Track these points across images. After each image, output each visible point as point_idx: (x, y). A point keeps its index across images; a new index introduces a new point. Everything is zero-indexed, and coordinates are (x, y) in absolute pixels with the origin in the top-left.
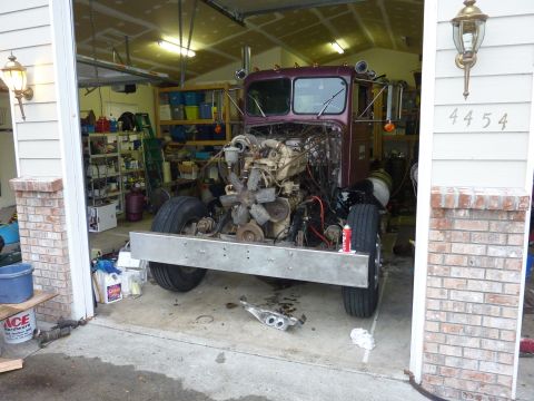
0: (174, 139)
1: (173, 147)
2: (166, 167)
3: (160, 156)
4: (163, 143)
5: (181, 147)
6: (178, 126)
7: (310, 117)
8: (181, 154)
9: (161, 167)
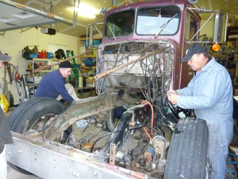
0: (87, 65)
1: (86, 69)
2: (81, 79)
3: (78, 74)
4: (81, 66)
5: (90, 70)
6: (89, 58)
7: (149, 37)
8: (89, 73)
9: (78, 80)
